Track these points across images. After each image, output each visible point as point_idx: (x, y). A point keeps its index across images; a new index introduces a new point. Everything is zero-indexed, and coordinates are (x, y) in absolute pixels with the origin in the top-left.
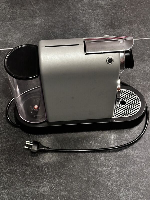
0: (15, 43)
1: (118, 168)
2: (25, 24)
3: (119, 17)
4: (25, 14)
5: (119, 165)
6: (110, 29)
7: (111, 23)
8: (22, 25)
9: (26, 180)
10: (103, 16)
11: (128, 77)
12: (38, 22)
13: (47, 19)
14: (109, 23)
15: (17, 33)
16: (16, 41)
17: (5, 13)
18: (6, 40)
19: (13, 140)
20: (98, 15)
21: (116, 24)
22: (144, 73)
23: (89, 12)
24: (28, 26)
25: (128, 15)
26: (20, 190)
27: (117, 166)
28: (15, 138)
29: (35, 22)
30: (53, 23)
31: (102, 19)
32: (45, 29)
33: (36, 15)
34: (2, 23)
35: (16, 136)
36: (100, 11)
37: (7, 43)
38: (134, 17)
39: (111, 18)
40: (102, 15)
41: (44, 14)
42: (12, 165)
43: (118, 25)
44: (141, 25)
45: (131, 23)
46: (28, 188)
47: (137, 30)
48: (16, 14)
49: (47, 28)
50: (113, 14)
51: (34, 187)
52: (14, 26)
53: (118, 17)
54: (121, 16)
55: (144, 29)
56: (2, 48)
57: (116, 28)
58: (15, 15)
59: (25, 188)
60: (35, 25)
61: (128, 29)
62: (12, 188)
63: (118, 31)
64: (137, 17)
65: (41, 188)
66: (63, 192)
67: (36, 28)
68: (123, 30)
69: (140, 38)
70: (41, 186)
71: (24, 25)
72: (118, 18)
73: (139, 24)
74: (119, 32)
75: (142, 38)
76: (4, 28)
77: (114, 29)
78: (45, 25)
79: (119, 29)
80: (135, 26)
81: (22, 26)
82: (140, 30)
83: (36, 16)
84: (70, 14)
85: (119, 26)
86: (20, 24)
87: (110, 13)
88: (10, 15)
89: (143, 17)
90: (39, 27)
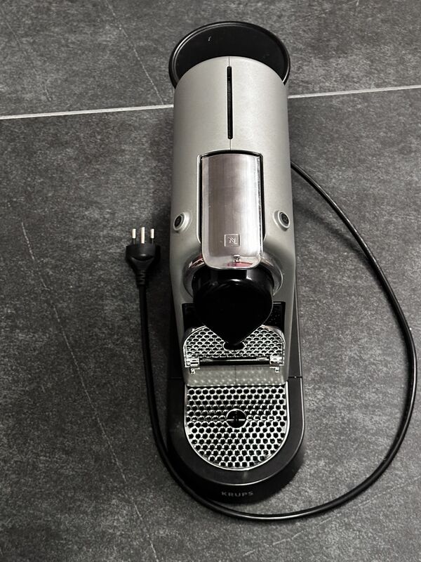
0: (43, 98)
1: (322, 463)
2: (73, 43)
3: (341, 24)
4: (73, 15)
5: (326, 456)
6: (315, 58)
7: (319, 40)
8: (62, 46)
9: (63, 494)
10: (295, 20)
11: (361, 200)
12: (108, 39)
13: (135, 29)
14: (313, 41)
15: (48, 69)
16: (45, 94)
17: (18, 12)
18: (18, 91)
19: (30, 379)
20: (280, 17)
21: (334, 43)
22: (407, 190)
23: (256, 9)
24: (80, 49)
25: (367, 16)
26: (44, 520)
27: (319, 459)
28: (36, 373)
29: (101, 39)
30: (152, 40)
31: (292, 28)
32: (128, 58)
33: (104, 17)
34: (9, 42)
35: (38, 368)
36: (288, 6)
37: (19, 100)
38: (386, 22)
39: (319, 24)
40: (293, 18)
41: (127, 16)
42: (25, 450)
43: (338, 46)
44: (404, 47)
45: (375, 40)
46: (67, 515)
47: (393, 60)
48: (49, 16)
49: (134, 56)
50: (324, 15)
51: (85, 513)
52: (42, 49)
53: (338, 22)
54: (348, 21)
55: (412, 59)
56: (5, 115)
57: (332, 57)
58: (45, 17)
59: (59, 516)
60: (102, 48)
61: (367, 58)
62: (23, 514)
63: (337, 65)
64: (395, 23)
65: (104, 516)
66: (163, 529)
67: (102, 57)
68: (351, 60)
69: (400, 86)
70: (104, 510)
71: (68, 47)
72: (337, 26)
73: (400, 43)
74: (339, 66)
75: (407, 85)
76: (13, 54)
77: (326, 58)
78: (130, 47)
79: (339, 57)
80: (388, 49)
81: (63, 49)
82: (402, 61)
83: (104, 19)
84: (203, 13)
85: (342, 50)
86: (59, 43)
87: (316, 10)
88: (32, 18)
89: (413, 22)
90: (112, 52)
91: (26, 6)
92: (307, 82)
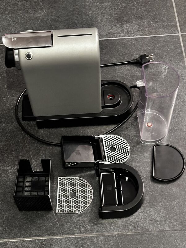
6: (118, 24)
12: (40, 16)
17: (6, 5)
19: (6, 140)
23: (97, 5)
25: (139, 9)
30: (56, 16)
32: (47, 23)
34: (2, 16)
36: (109, 4)
38: (146, 11)
39: (120, 11)
40: (111, 9)
41: (47, 7)
42: (4, 165)
43: (127, 20)
54: (131, 10)
57: (124, 24)
67: (37, 22)
73: (150, 19)
74: (127, 28)
76: (3, 21)
78: (48, 19)
79: (127, 24)
82: (151, 26)
83: (38, 8)
84: (76, 6)
87: (119, 6)
88: (11, 7)
91: (9, 3)
92: (114, 33)
